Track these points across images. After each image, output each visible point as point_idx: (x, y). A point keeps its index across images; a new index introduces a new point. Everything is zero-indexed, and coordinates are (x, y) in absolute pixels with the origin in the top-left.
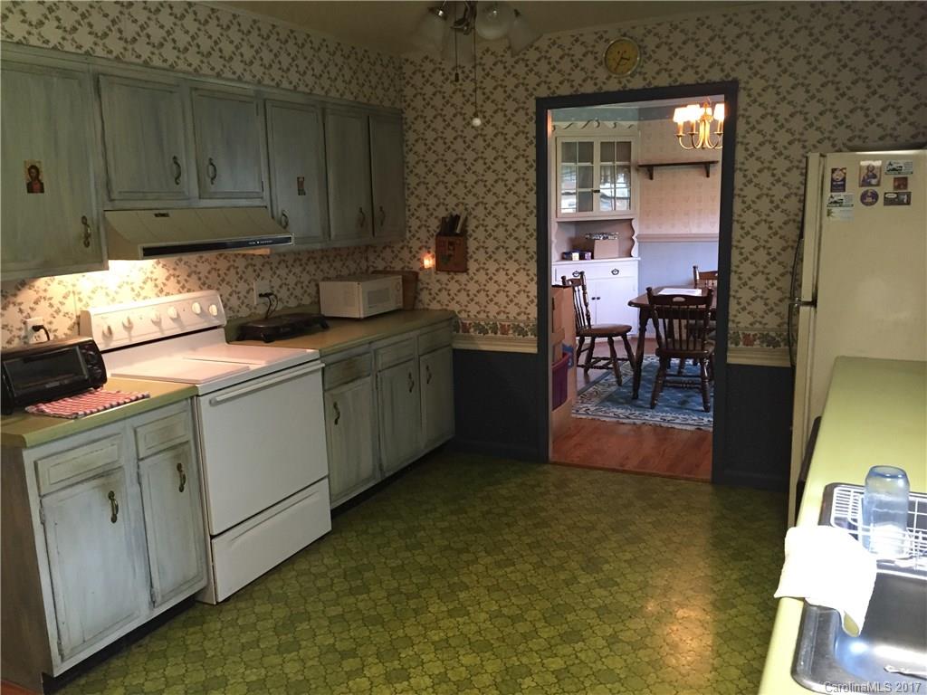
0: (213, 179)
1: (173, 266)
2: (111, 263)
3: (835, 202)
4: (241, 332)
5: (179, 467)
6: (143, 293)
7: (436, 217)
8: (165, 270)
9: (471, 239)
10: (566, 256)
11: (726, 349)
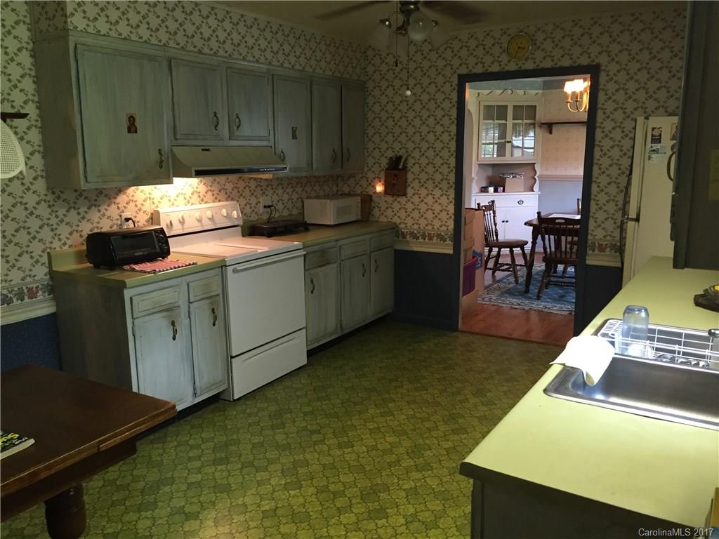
0: (238, 127)
1: (210, 184)
2: (175, 179)
3: (654, 150)
4: (251, 230)
5: (213, 310)
6: (192, 201)
7: (386, 157)
8: (204, 187)
9: (410, 173)
10: (484, 190)
11: (585, 254)
